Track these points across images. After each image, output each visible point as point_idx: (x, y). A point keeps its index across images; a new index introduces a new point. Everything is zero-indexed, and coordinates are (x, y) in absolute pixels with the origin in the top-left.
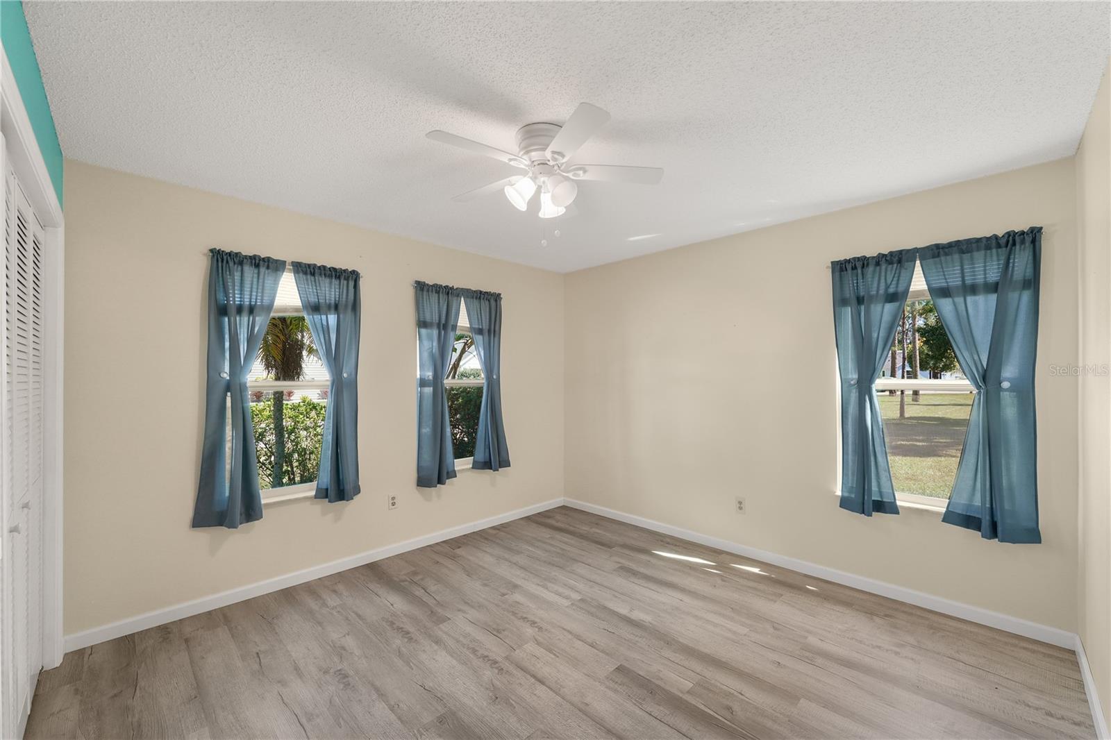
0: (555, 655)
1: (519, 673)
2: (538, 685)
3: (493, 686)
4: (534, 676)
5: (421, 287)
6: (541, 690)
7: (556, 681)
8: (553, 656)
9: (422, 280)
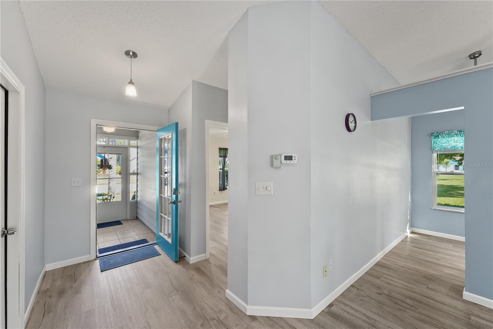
5: (220, 149)
9: (220, 147)
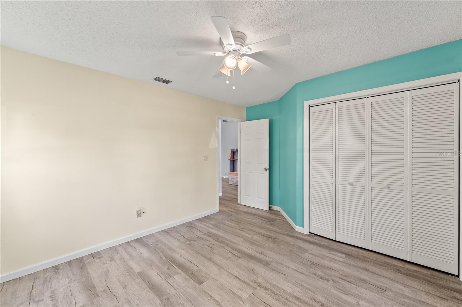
0: (231, 291)
1: (246, 280)
2: (238, 276)
3: (256, 275)
4: (240, 279)
6: (236, 274)
7: (230, 277)
8: (232, 290)
